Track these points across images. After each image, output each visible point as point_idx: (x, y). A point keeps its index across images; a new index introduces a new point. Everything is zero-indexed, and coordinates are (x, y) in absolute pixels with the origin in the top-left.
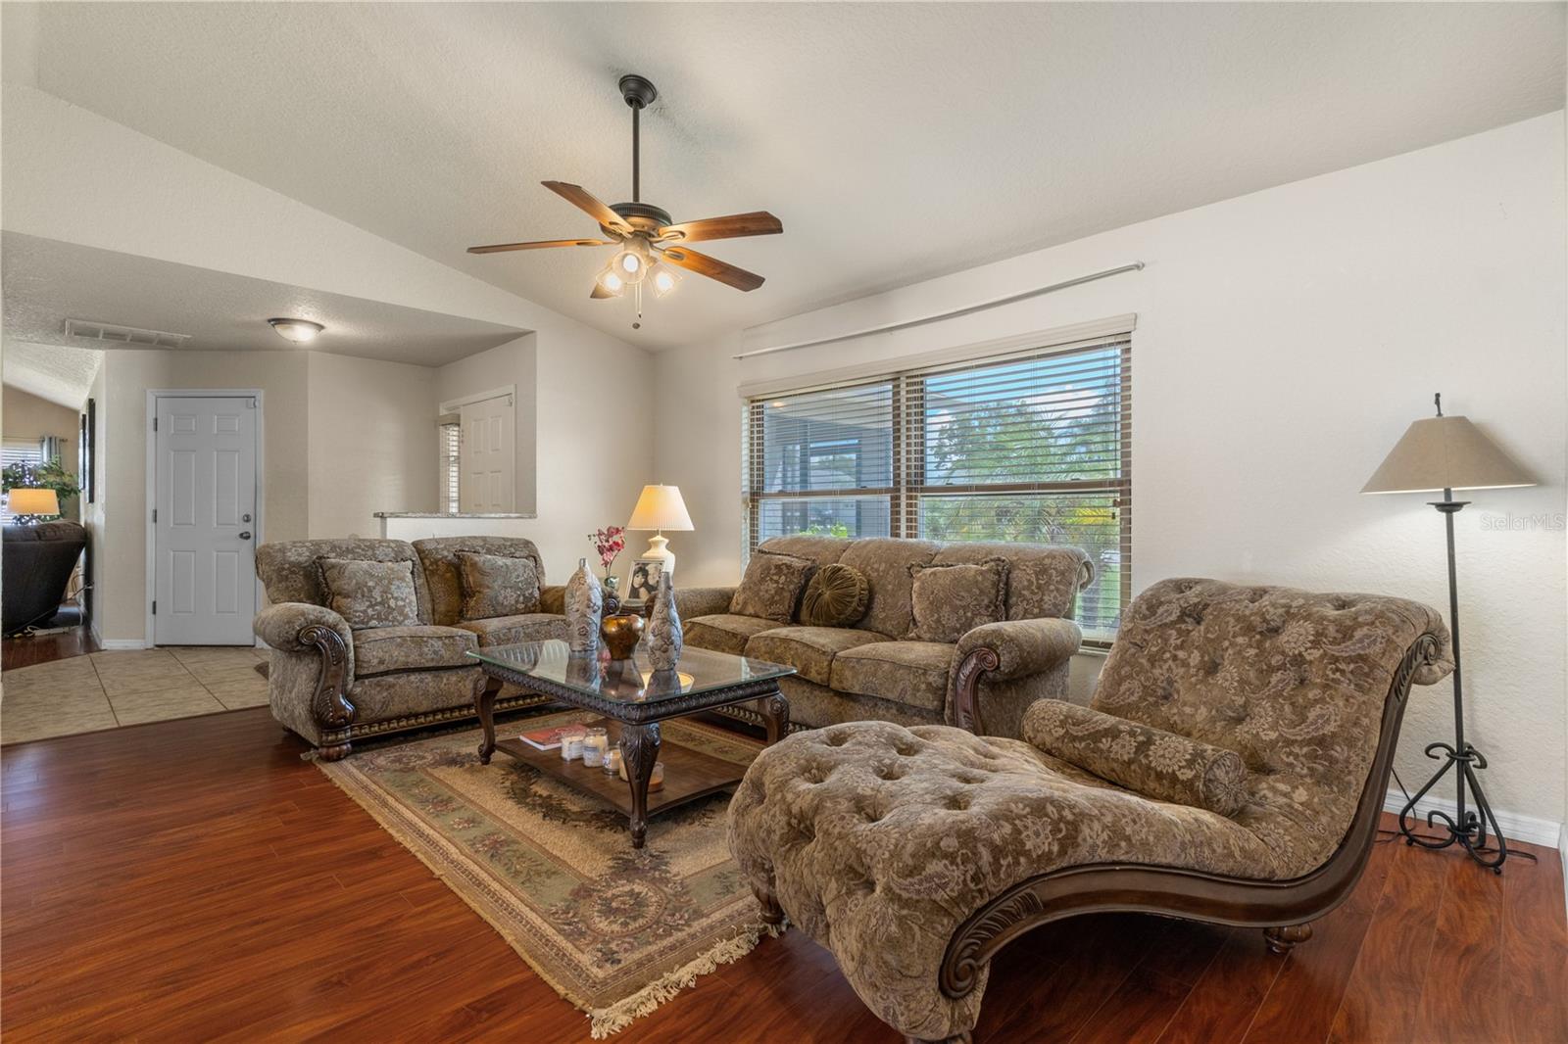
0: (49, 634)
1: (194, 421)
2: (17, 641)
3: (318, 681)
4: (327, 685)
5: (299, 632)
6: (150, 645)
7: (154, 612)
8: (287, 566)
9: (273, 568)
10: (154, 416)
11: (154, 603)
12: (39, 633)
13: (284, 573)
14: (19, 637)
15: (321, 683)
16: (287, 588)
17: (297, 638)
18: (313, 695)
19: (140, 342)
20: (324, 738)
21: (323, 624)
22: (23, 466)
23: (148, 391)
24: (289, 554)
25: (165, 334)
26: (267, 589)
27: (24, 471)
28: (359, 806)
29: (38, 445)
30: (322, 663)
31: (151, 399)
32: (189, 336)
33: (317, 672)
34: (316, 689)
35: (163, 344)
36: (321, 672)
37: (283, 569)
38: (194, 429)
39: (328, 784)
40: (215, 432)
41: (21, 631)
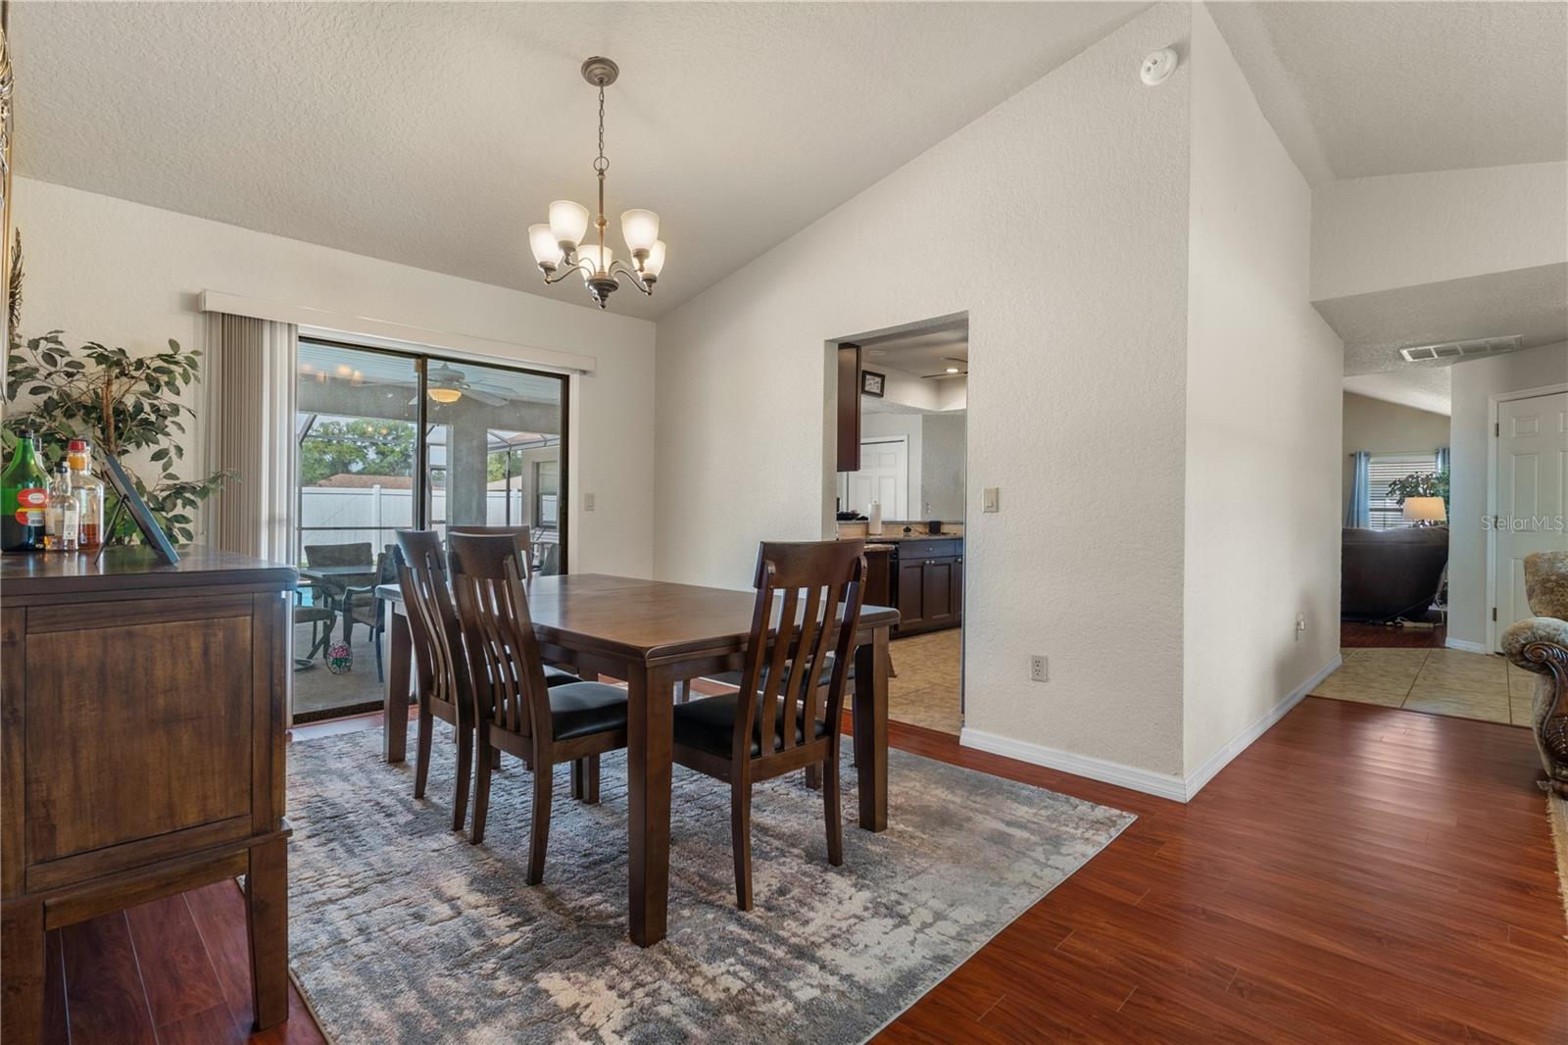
0: (1416, 627)
1: (1537, 421)
2: (1389, 628)
3: (1551, 704)
4: (1559, 711)
5: (1524, 646)
6: (1491, 651)
7: (1495, 619)
8: (1553, 578)
9: (1536, 578)
10: (1495, 421)
11: (1495, 610)
12: (1408, 624)
13: (1549, 585)
14: (1391, 625)
15: (1552, 709)
16: (1552, 601)
17: (1522, 653)
18: (1545, 718)
19: (1473, 352)
20: (1557, 770)
21: (1557, 643)
22: (1418, 477)
23: (1490, 400)
24: (1560, 565)
25: (1494, 340)
26: (1529, 600)
27: (1418, 481)
28: (1553, 846)
29: (1433, 458)
30: (1555, 687)
31: (1492, 404)
32: (1519, 336)
33: (1550, 695)
34: (1547, 713)
35: (1497, 349)
36: (1554, 696)
37: (1549, 581)
38: (1537, 430)
39: (1543, 817)
40: (1561, 431)
41: (1393, 621)
